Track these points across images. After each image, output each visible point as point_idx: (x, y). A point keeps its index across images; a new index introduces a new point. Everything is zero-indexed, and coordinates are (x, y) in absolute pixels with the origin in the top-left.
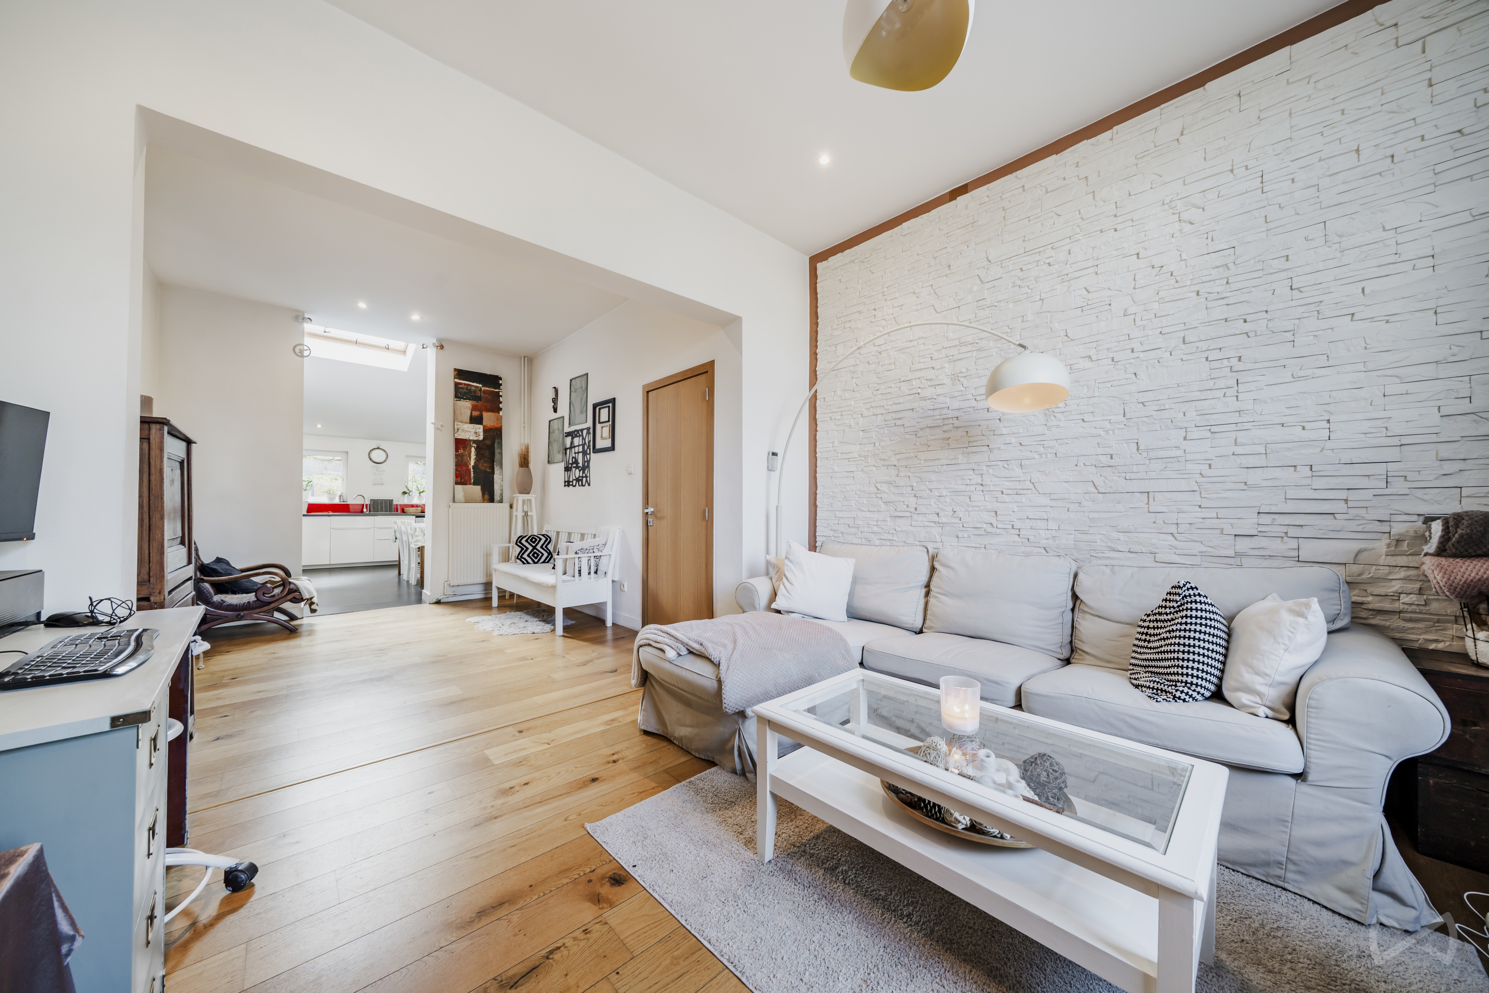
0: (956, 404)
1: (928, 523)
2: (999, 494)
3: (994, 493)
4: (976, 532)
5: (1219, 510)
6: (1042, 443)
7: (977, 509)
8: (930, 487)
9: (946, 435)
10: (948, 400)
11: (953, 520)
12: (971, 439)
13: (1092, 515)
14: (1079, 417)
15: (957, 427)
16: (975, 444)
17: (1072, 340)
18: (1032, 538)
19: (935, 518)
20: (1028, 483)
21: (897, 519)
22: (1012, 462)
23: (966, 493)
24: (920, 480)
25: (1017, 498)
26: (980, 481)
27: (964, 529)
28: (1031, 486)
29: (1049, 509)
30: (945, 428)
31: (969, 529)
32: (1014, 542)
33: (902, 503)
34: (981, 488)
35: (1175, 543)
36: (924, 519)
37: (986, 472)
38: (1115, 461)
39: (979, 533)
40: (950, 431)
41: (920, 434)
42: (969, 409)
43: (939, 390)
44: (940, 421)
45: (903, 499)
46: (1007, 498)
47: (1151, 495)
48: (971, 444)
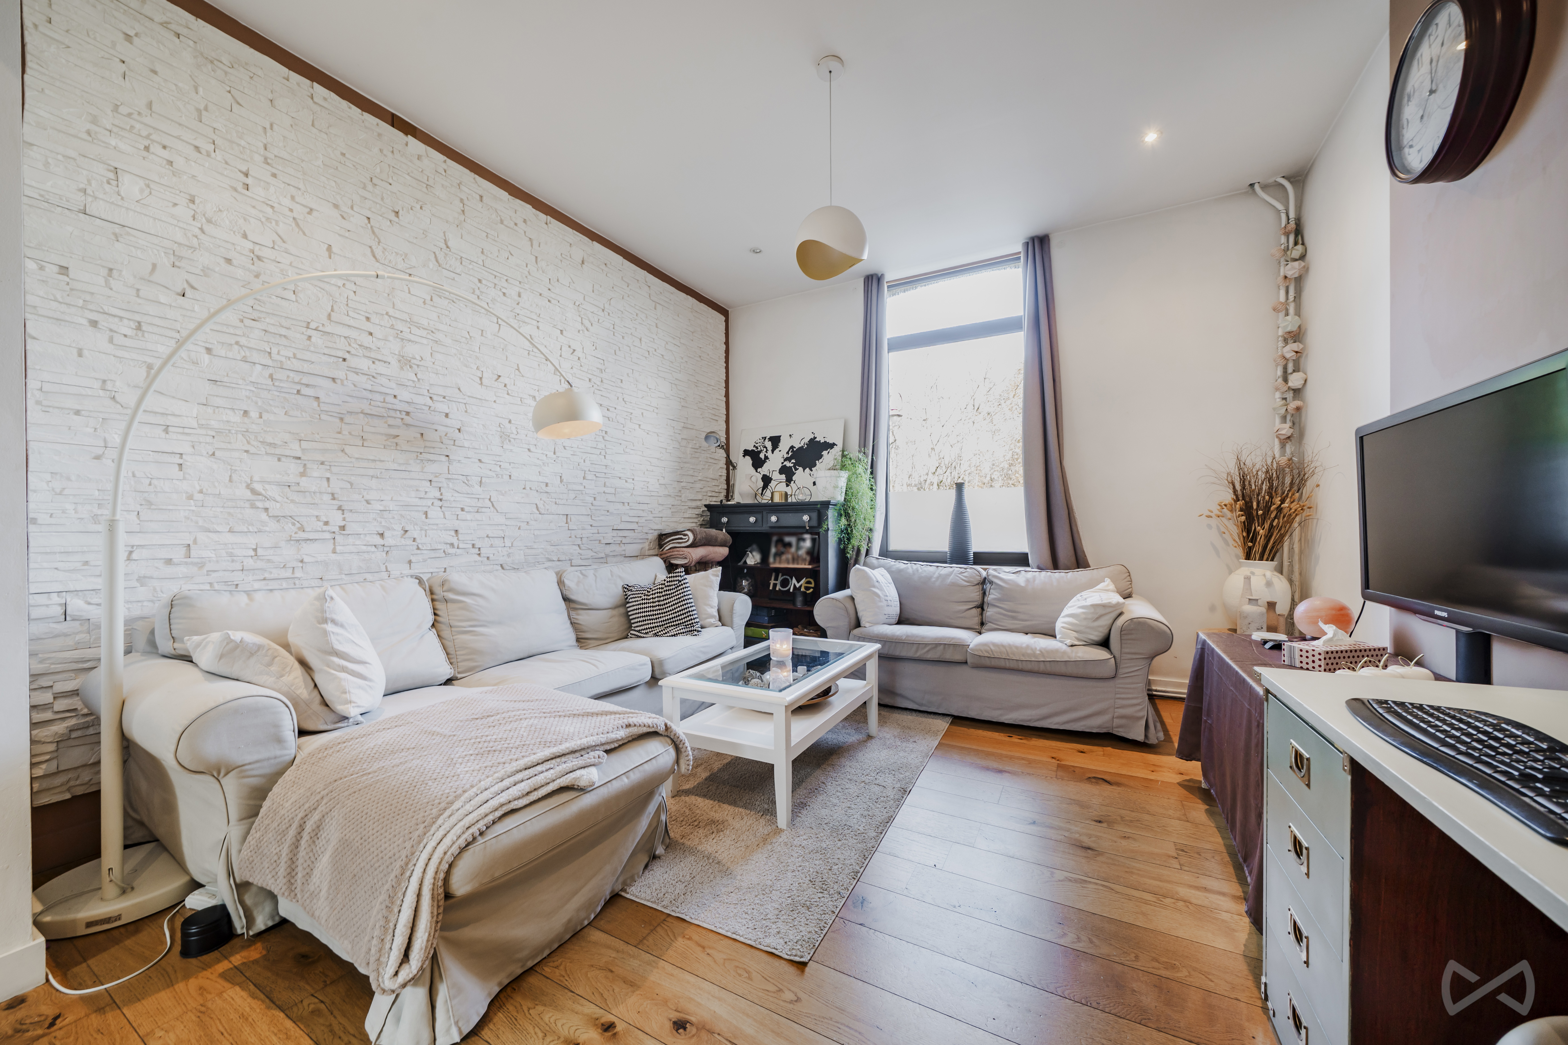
0: (404, 395)
1: (364, 548)
2: (460, 512)
3: (453, 509)
4: (433, 554)
5: (599, 528)
6: (499, 463)
7: (435, 527)
8: (367, 497)
9: (394, 432)
10: (393, 385)
11: (403, 542)
12: (428, 444)
13: (536, 532)
14: (527, 446)
15: (407, 425)
16: (432, 451)
17: (523, 376)
18: (491, 556)
19: (378, 540)
20: (487, 501)
21: (303, 544)
22: (473, 478)
23: (420, 508)
24: (349, 486)
25: (478, 516)
26: (438, 495)
27: (419, 552)
28: (490, 505)
29: (504, 528)
30: (391, 421)
31: (425, 552)
32: (475, 561)
33: (314, 519)
34: (440, 503)
35: (580, 551)
36: (358, 542)
37: (445, 485)
38: (548, 489)
39: (438, 555)
40: (398, 427)
41: (348, 419)
42: (424, 407)
43: (380, 368)
44: (383, 410)
45: (316, 513)
46: (469, 517)
47: (569, 516)
48: (427, 450)
